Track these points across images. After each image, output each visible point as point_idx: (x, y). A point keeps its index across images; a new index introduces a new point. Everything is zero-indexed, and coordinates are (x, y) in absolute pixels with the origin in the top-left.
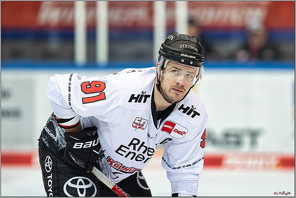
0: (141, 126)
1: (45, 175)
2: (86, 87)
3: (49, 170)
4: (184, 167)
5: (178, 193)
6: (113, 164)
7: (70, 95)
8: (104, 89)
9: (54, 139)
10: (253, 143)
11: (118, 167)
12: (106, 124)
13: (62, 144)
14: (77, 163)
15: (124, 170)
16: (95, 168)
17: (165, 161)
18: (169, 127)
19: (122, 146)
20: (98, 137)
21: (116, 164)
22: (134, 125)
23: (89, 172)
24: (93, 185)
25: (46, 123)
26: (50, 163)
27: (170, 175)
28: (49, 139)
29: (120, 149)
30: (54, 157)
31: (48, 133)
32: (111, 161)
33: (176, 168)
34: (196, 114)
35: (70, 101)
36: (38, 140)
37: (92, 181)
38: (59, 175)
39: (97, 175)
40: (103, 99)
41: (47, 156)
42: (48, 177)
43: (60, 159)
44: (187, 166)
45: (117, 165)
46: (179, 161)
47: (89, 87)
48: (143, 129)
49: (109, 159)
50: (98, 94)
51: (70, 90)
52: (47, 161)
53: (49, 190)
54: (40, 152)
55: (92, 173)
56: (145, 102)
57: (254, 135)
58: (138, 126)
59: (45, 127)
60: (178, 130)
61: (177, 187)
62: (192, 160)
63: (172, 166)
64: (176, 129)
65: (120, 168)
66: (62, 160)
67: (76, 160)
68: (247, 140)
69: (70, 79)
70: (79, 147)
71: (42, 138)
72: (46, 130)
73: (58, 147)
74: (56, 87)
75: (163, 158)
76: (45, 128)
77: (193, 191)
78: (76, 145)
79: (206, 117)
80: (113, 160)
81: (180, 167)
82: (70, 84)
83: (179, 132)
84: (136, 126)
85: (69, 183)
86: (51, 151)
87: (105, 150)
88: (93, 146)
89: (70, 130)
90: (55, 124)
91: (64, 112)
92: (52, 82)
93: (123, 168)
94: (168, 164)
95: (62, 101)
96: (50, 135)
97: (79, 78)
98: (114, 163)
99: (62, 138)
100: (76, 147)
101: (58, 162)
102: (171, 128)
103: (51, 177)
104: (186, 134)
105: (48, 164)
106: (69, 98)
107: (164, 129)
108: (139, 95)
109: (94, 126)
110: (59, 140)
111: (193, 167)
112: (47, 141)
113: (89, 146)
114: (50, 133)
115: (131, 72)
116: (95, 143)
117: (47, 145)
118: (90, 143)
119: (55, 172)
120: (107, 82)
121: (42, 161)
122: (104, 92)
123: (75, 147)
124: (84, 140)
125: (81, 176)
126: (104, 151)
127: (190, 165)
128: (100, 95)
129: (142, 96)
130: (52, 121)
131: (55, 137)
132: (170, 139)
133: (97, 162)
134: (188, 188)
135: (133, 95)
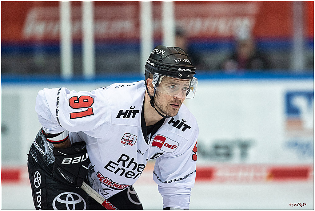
0: (130, 142)
1: (34, 190)
2: (74, 102)
3: (37, 185)
4: (175, 180)
5: (169, 208)
6: (102, 180)
7: (57, 110)
8: (92, 104)
9: (43, 154)
10: (244, 154)
11: (108, 183)
12: (94, 139)
13: (51, 159)
14: (66, 179)
15: (113, 186)
16: (84, 183)
17: (156, 175)
18: (159, 141)
19: (111, 162)
20: (87, 152)
21: (105, 180)
22: (123, 140)
23: (78, 187)
24: (82, 200)
25: (36, 138)
26: (39, 179)
27: (161, 189)
28: (38, 154)
29: (108, 165)
30: (42, 172)
31: (37, 148)
32: (101, 176)
33: (168, 182)
34: (187, 127)
35: (57, 116)
36: (27, 154)
37: (82, 197)
38: (48, 190)
39: (86, 190)
40: (91, 114)
41: (36, 171)
42: (37, 193)
43: (48, 174)
44: (179, 180)
45: (107, 181)
46: (171, 175)
47: (77, 101)
48: (132, 145)
49: (99, 175)
50: (86, 109)
51: (57, 105)
52: (36, 177)
53: (38, 206)
54: (29, 167)
55: (81, 189)
56: (133, 117)
57: (244, 146)
58: (127, 142)
59: (34, 141)
60: (168, 145)
61: (169, 201)
62: (184, 173)
63: (163, 180)
64: (166, 144)
65: (110, 184)
66: (50, 176)
67: (65, 176)
68: (237, 151)
69: (58, 94)
70: (68, 162)
71: (31, 153)
72: (35, 145)
73: (46, 162)
74: (44, 101)
75: (154, 172)
76: (34, 143)
77: (185, 205)
78: (64, 160)
79: (197, 130)
80: (102, 176)
81: (171, 181)
82: (58, 98)
83: (169, 146)
84: (125, 142)
85: (58, 198)
86: (40, 166)
87: (95, 166)
88: (82, 161)
89: (59, 145)
90: (44, 139)
91: (52, 127)
92: (40, 96)
93: (113, 184)
94: (159, 178)
95: (50, 116)
96: (39, 150)
97: (68, 93)
98: (104, 178)
99: (51, 153)
100: (65, 162)
101: (48, 177)
102: (162, 142)
103: (40, 192)
104: (176, 148)
105: (37, 180)
106: (57, 114)
107: (154, 144)
108: (127, 111)
109: (83, 141)
110: (48, 155)
111: (185, 181)
112: (36, 156)
113: (77, 161)
114: (38, 148)
115: (120, 87)
116: (84, 158)
117: (36, 160)
118: (78, 159)
119: (44, 187)
120: (95, 98)
121: (32, 176)
122: (92, 108)
123: (63, 163)
124: (72, 155)
125: (71, 192)
126: (93, 167)
127: (181, 179)
128: (88, 110)
129: (131, 111)
130: (41, 135)
131: (44, 152)
132: (161, 154)
133: (87, 178)
134: (180, 202)
135: (121, 111)
